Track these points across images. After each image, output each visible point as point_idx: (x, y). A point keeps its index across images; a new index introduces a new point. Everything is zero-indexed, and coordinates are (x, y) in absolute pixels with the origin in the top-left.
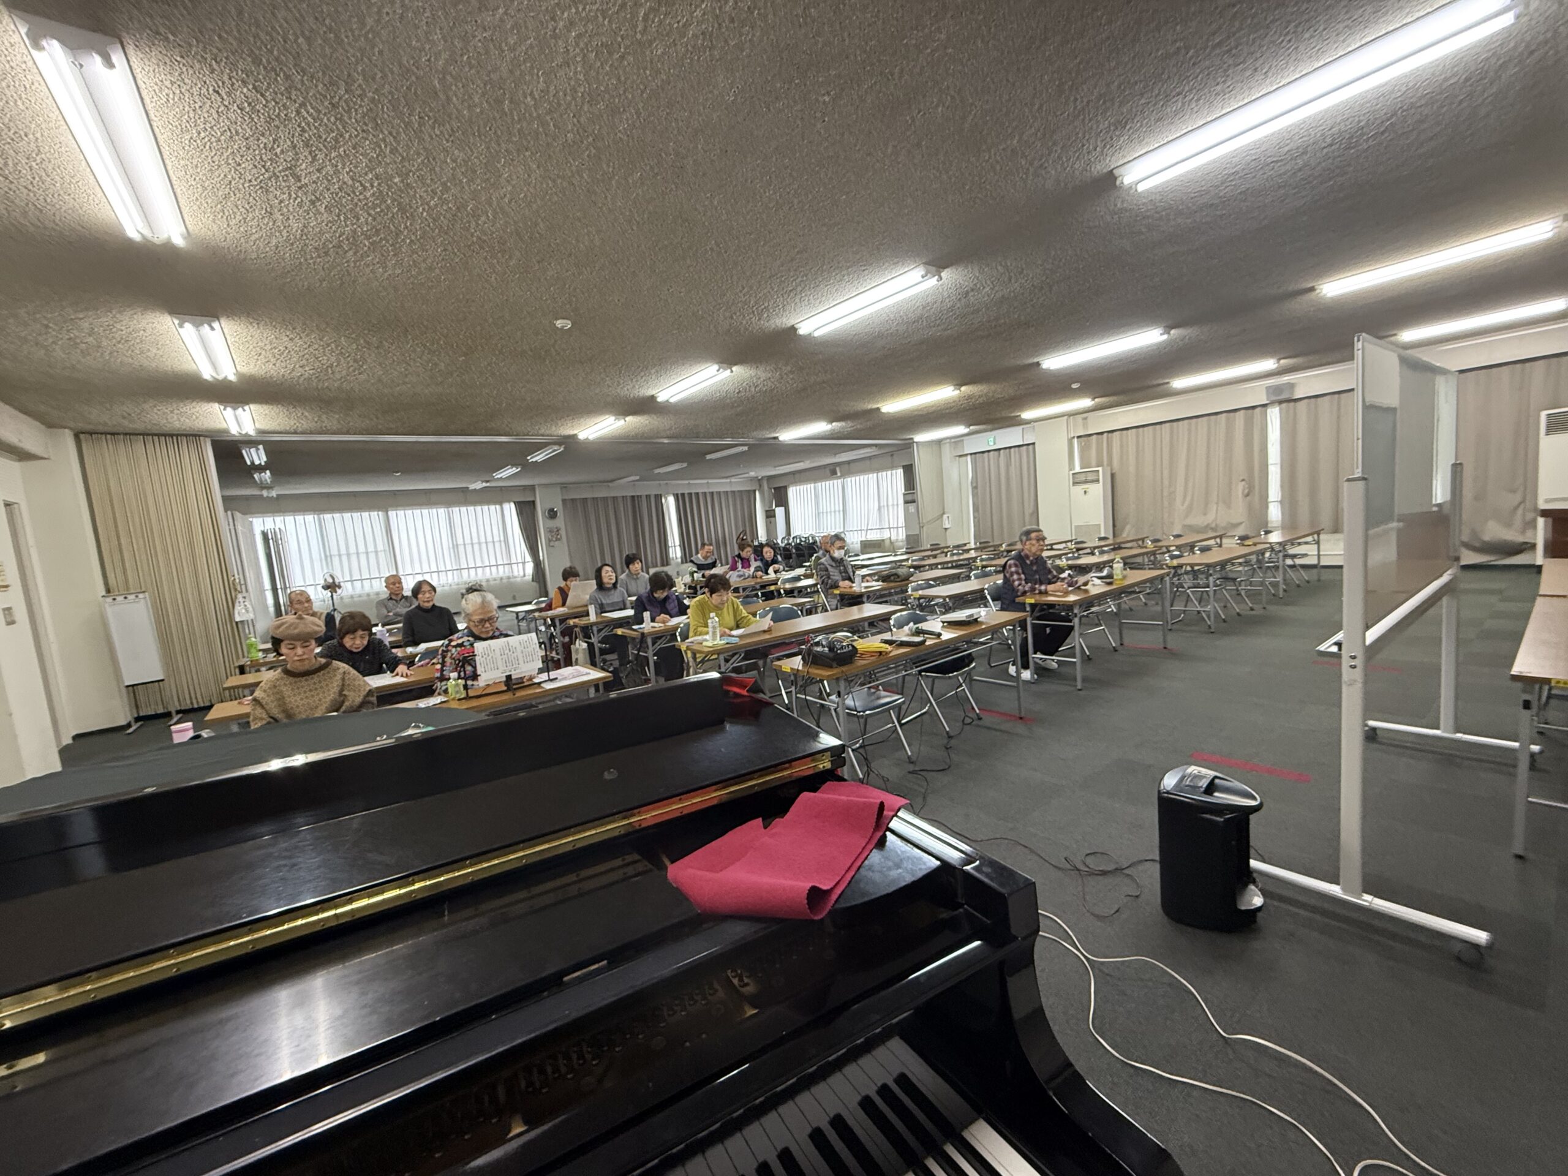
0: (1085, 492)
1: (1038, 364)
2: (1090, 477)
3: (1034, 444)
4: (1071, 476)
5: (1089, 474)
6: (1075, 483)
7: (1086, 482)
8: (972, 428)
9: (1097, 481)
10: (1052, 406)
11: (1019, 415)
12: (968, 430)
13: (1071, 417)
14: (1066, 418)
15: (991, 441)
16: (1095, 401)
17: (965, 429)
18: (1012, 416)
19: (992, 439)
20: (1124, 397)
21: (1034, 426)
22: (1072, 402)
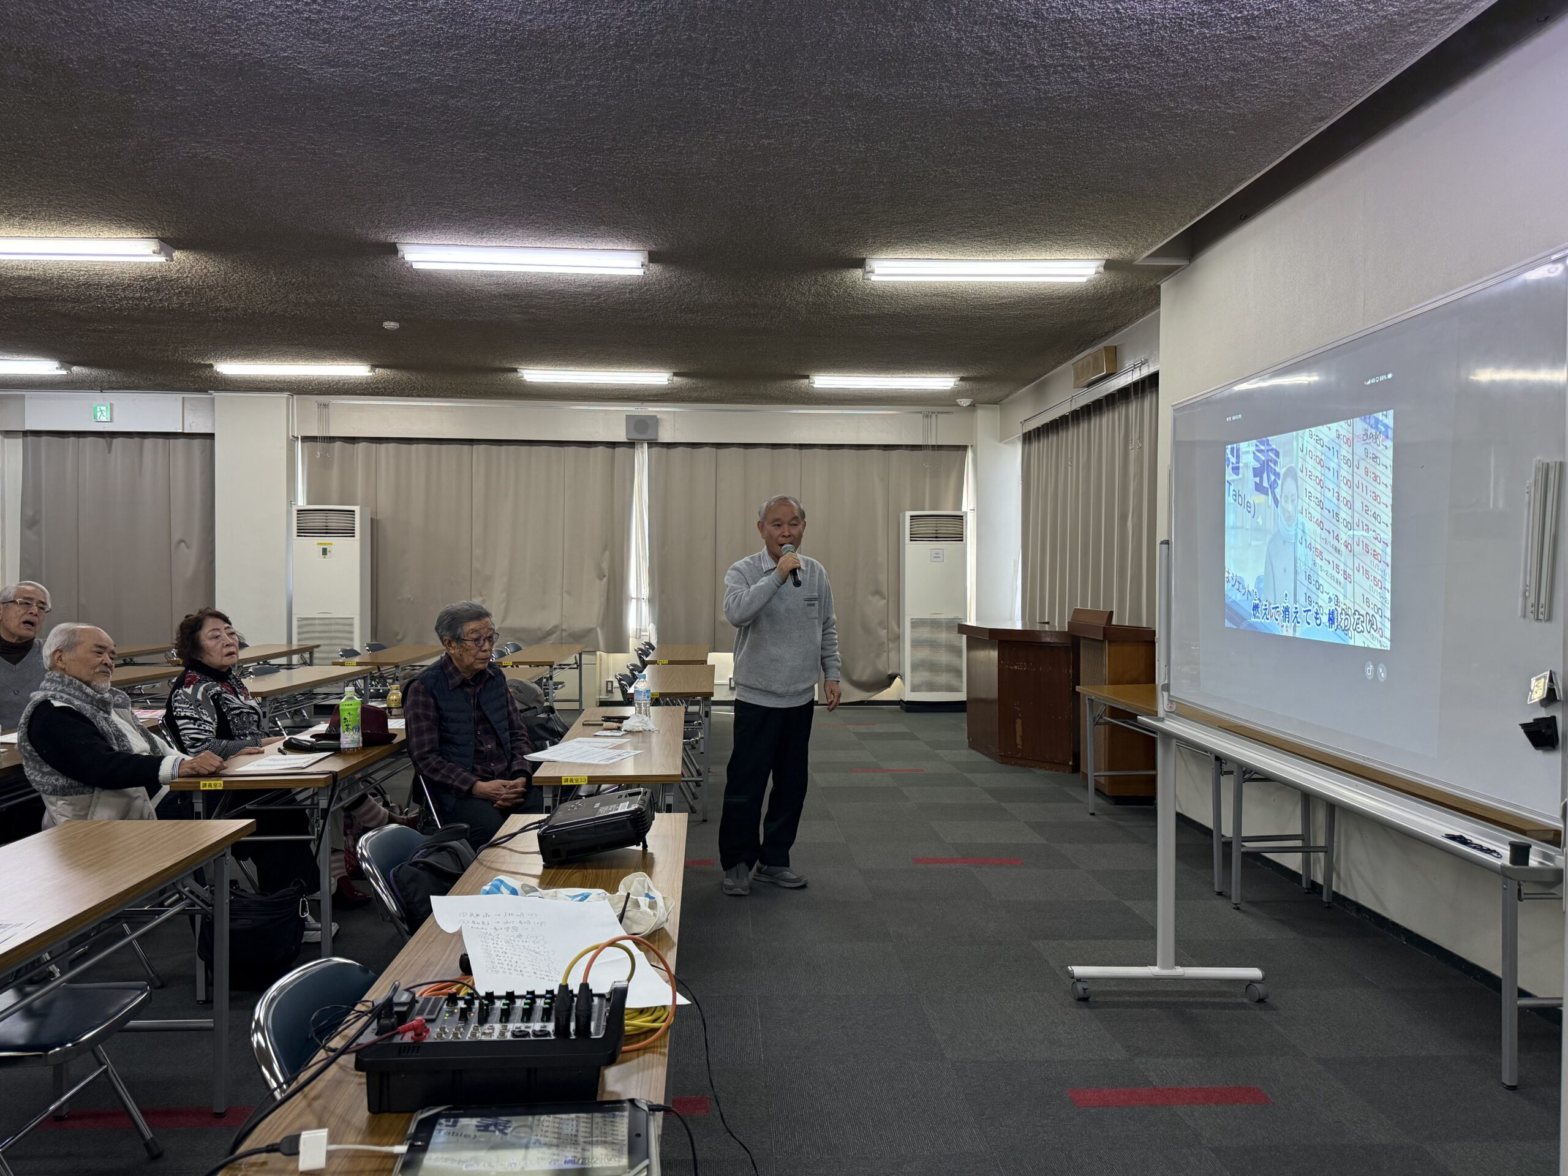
0: (325, 551)
1: (392, 250)
2: (335, 522)
3: (211, 436)
4: (295, 513)
5: (332, 516)
6: (302, 531)
7: (327, 531)
8: (75, 369)
9: (349, 532)
10: (293, 360)
11: (211, 366)
12: (64, 372)
13: (295, 397)
14: (285, 395)
15: (102, 413)
16: (374, 372)
17: (57, 368)
18: (193, 364)
19: (103, 408)
20: (422, 378)
21: (213, 399)
22: (335, 363)
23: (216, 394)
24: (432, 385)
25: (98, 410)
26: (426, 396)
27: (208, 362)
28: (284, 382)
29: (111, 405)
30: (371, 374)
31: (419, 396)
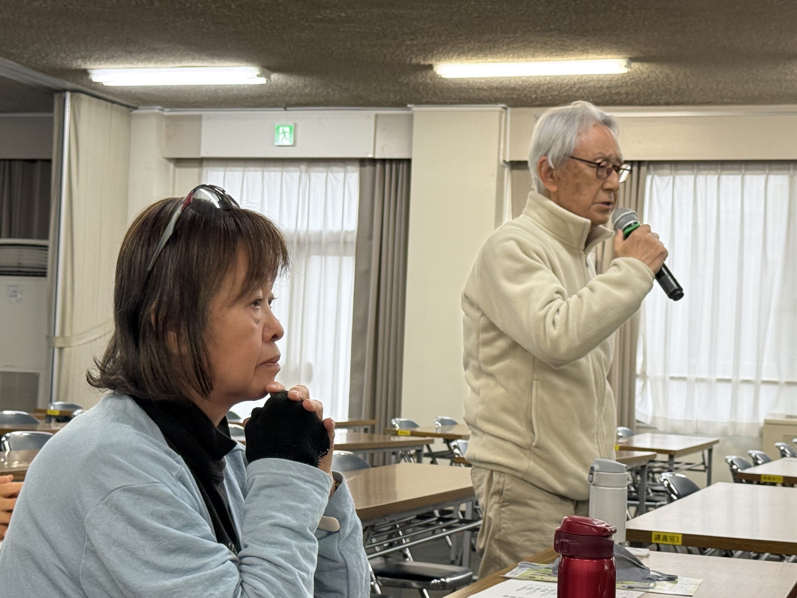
10: (533, 56)
11: (431, 67)
12: (263, 81)
13: (509, 110)
14: (499, 107)
15: (285, 135)
16: (631, 68)
17: (258, 76)
18: (410, 64)
19: (287, 129)
20: (685, 74)
21: (411, 117)
22: (584, 57)
23: (415, 109)
24: (691, 86)
25: (281, 131)
26: (676, 104)
27: (428, 62)
28: (506, 88)
29: (295, 125)
30: (625, 70)
31: (667, 104)
